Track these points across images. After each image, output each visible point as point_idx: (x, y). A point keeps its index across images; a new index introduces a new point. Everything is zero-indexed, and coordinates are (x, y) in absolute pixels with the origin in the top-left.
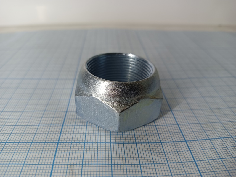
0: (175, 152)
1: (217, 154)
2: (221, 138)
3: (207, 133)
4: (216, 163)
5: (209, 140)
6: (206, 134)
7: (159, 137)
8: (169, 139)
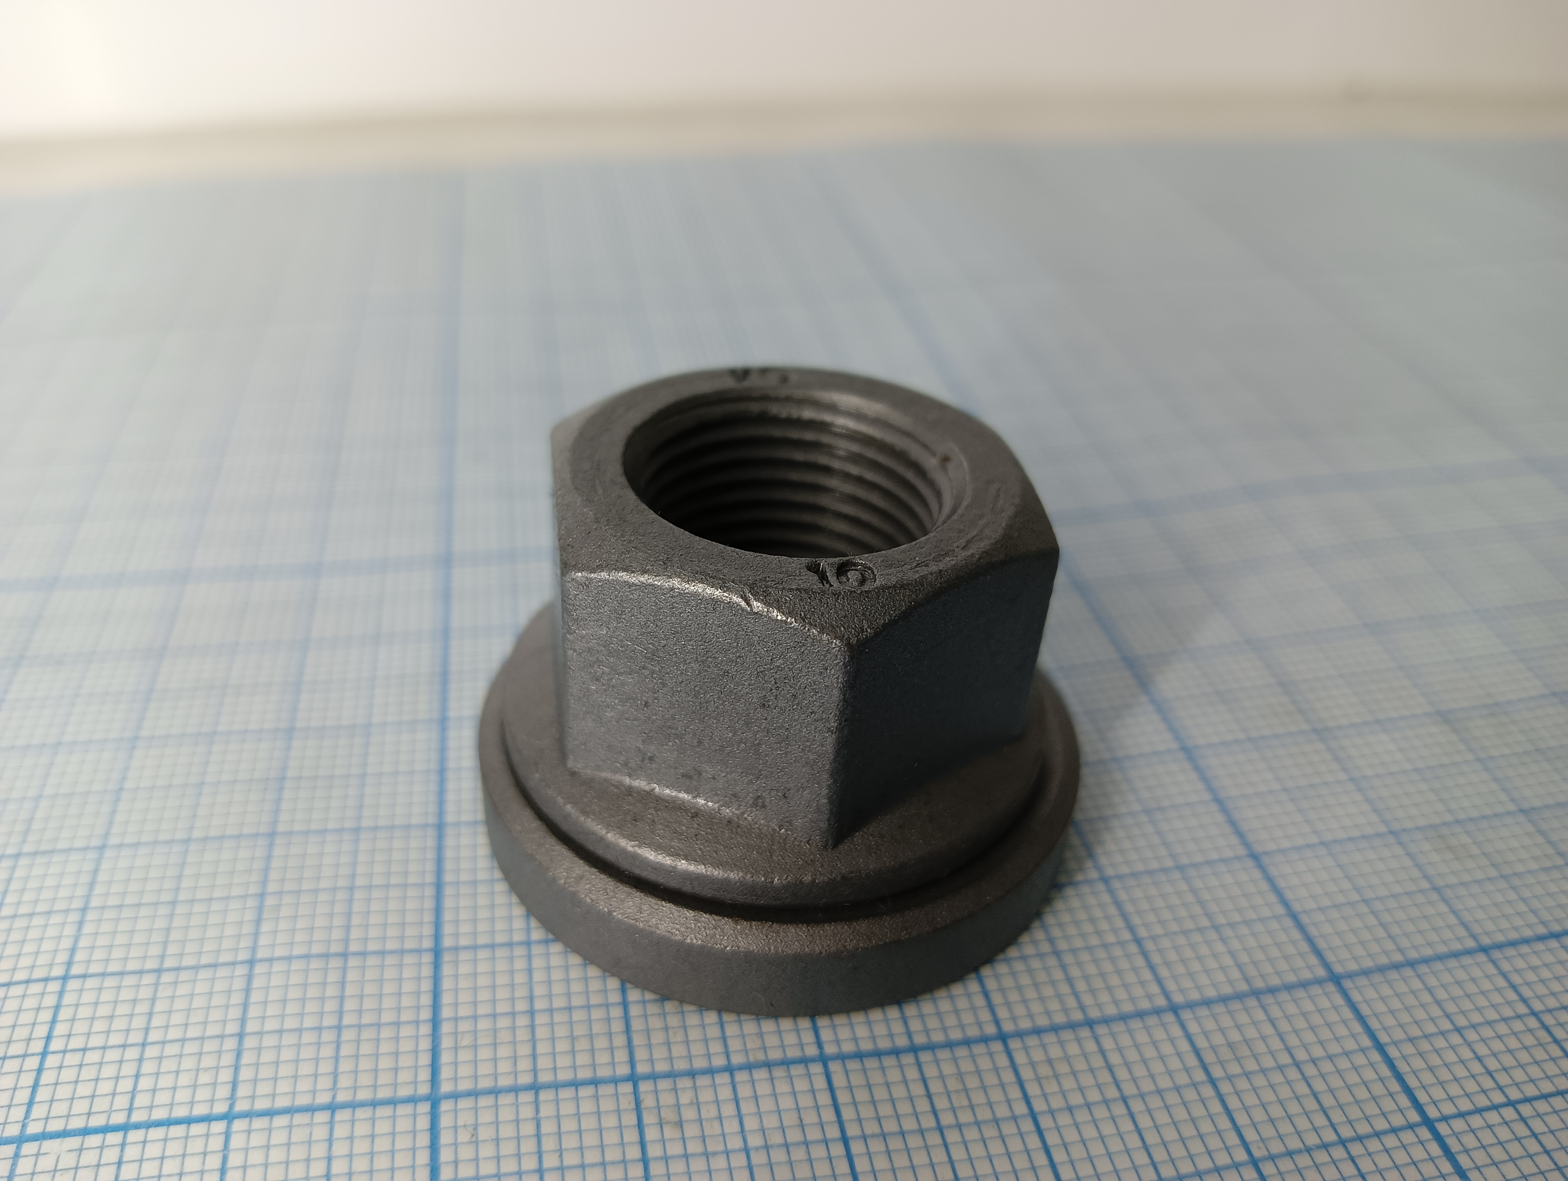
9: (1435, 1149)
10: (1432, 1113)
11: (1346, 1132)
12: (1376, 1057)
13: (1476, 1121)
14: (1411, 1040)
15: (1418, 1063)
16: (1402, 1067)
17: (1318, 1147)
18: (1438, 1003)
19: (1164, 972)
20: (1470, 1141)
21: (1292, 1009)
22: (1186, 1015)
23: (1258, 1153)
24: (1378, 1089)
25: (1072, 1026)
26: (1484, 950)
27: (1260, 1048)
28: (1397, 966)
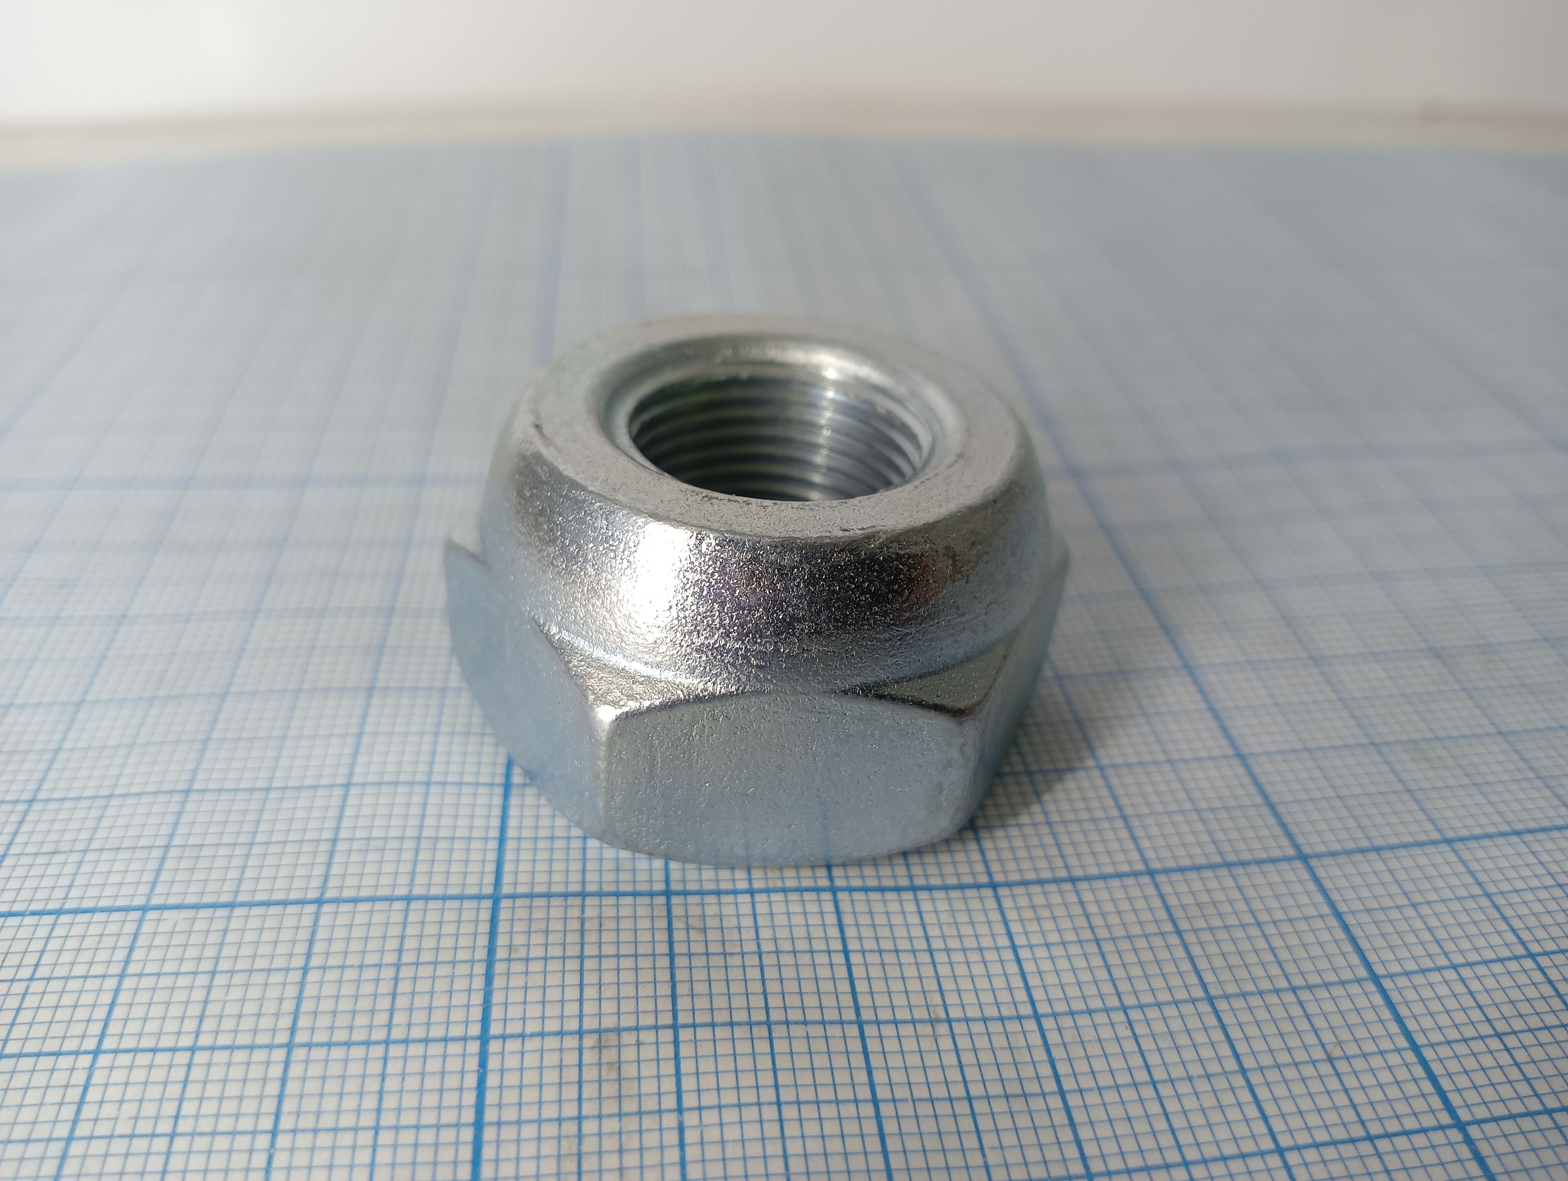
9: (1378, 1000)
11: (1298, 981)
15: (1372, 930)
20: (1411, 995)
23: (1213, 992)
25: (1057, 881)
26: (1448, 841)
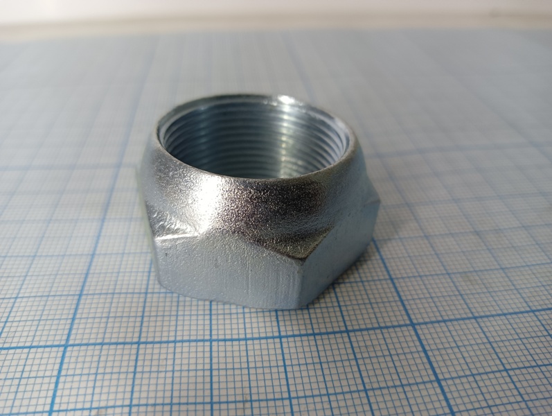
0: (384, 356)
1: (495, 356)
2: (505, 315)
3: (468, 301)
4: (494, 382)
5: (473, 321)
6: (466, 304)
7: (343, 316)
8: (368, 321)
10: (440, 377)
12: (423, 354)
13: (457, 381)
14: (438, 349)
16: (432, 359)
17: (392, 387)
18: (452, 336)
19: (347, 318)
21: (393, 335)
22: (352, 334)
24: (421, 367)
27: (378, 348)
28: (438, 322)
